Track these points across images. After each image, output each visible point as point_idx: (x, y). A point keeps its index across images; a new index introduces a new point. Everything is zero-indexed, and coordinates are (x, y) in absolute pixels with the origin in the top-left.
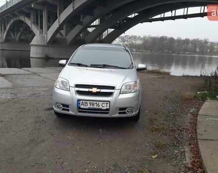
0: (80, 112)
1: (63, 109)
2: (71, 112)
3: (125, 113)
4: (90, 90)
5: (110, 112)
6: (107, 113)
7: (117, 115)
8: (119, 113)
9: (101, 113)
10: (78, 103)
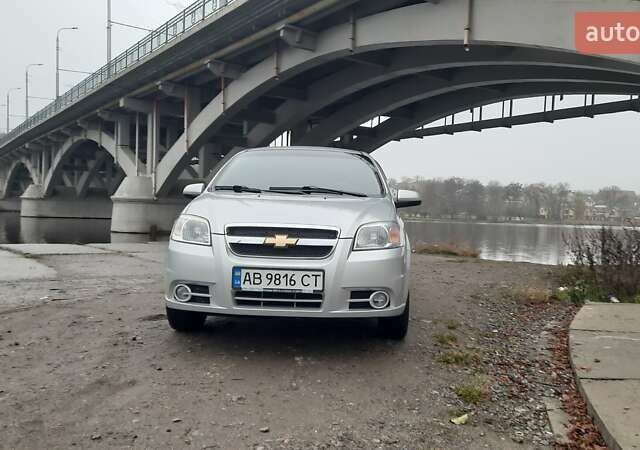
0: (240, 303)
1: (194, 299)
2: (214, 306)
3: (367, 306)
4: (269, 240)
5: (326, 302)
6: (318, 305)
7: (344, 312)
8: (352, 306)
9: (300, 305)
10: (235, 278)
